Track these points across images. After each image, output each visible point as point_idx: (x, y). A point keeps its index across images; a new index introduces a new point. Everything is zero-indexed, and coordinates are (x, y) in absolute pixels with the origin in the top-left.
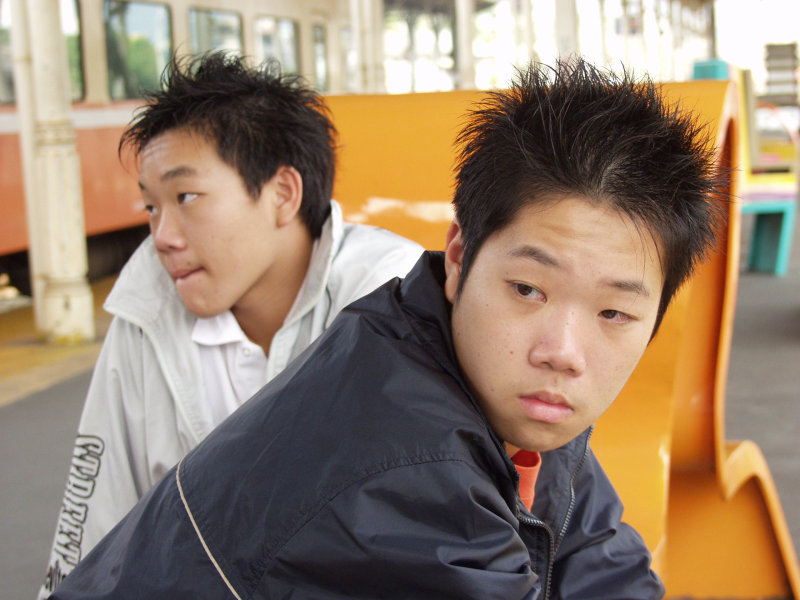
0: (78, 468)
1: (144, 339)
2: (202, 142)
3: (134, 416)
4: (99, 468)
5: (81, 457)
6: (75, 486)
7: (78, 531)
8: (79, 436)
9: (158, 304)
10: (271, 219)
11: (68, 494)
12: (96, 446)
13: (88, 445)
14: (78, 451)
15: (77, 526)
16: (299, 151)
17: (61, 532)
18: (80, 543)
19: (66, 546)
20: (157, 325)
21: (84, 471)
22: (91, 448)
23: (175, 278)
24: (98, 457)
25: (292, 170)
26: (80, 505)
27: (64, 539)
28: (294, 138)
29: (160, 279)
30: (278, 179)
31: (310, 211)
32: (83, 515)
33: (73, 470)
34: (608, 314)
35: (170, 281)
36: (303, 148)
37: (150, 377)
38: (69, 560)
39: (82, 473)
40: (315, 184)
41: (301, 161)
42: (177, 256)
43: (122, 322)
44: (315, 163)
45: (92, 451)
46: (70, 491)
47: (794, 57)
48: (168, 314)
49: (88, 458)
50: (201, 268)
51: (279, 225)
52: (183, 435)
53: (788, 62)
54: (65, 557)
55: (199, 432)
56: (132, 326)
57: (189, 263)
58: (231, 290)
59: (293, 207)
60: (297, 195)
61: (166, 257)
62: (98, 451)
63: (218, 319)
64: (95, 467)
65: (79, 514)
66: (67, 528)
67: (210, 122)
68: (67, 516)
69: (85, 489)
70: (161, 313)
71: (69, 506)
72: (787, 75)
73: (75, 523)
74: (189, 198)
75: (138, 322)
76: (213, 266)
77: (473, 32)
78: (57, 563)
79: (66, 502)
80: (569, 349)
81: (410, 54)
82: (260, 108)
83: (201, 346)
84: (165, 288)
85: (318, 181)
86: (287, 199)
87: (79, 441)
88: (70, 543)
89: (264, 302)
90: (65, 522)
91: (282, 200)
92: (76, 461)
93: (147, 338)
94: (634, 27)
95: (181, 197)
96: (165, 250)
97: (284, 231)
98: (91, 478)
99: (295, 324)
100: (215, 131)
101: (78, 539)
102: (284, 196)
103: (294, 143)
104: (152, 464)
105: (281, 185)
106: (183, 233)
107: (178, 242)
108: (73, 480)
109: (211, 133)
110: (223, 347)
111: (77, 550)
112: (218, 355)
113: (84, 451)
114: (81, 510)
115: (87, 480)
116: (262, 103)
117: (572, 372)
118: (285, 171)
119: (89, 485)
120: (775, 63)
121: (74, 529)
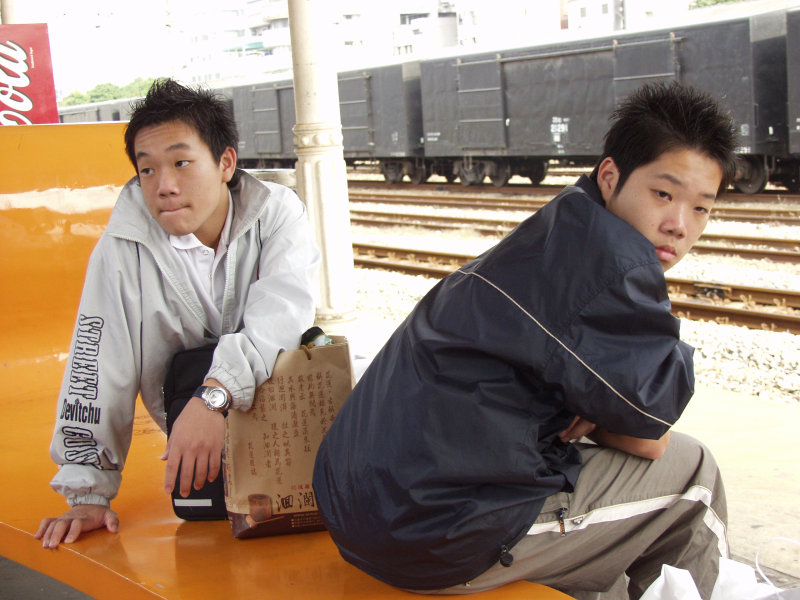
0: (88, 338)
4: (101, 336)
5: (89, 331)
6: (88, 349)
7: (94, 377)
8: (86, 318)
11: (82, 356)
12: (98, 323)
13: (93, 323)
14: (85, 328)
15: (92, 374)
18: (96, 384)
19: (84, 389)
20: (149, 241)
21: (91, 339)
22: (94, 325)
24: (99, 329)
26: (92, 361)
27: (82, 385)
29: (142, 212)
30: (224, 155)
32: (97, 367)
34: (699, 209)
38: (88, 396)
39: (90, 341)
42: (172, 199)
45: (96, 326)
46: (83, 353)
49: (93, 331)
50: (188, 206)
51: (223, 181)
54: (84, 395)
57: (181, 203)
60: (234, 164)
62: (100, 326)
64: (98, 336)
65: (93, 366)
66: (83, 377)
68: (83, 370)
69: (94, 350)
71: (83, 363)
73: (91, 372)
74: (184, 164)
75: (136, 240)
76: (196, 204)
78: (77, 401)
80: (681, 225)
86: (227, 167)
88: (88, 386)
92: (87, 334)
95: (179, 164)
96: (165, 195)
97: (224, 185)
98: (96, 344)
101: (94, 382)
105: (224, 158)
106: (179, 184)
107: (176, 190)
108: (85, 346)
110: (190, 250)
111: (94, 389)
113: (91, 327)
114: (94, 364)
115: (94, 345)
117: (681, 236)
118: (229, 150)
119: (95, 347)
121: (89, 377)
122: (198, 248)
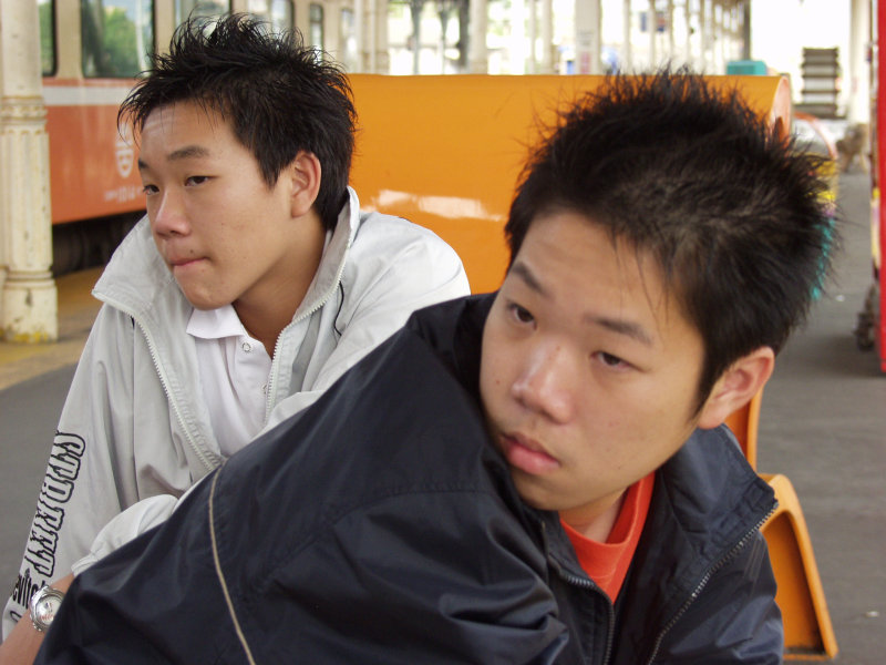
0: (55, 468)
1: (135, 331)
2: (219, 119)
3: (121, 412)
4: (78, 469)
5: (59, 457)
6: (50, 488)
7: (52, 538)
8: (59, 434)
9: (152, 292)
10: (286, 208)
11: (43, 498)
12: (78, 447)
13: (68, 444)
14: (56, 451)
15: (51, 533)
16: (321, 136)
17: (34, 539)
18: (54, 552)
19: (38, 554)
20: (151, 316)
21: (61, 472)
22: (70, 448)
23: (172, 265)
24: (78, 457)
25: (313, 156)
26: (55, 509)
27: (36, 546)
28: (317, 121)
29: (155, 264)
30: (296, 165)
31: (325, 201)
32: (59, 521)
33: (50, 470)
35: (166, 269)
36: (326, 133)
37: (141, 373)
38: (41, 569)
39: (60, 475)
40: (334, 173)
41: (322, 147)
42: (178, 242)
43: (111, 310)
44: (335, 150)
45: (72, 451)
46: (45, 493)
47: (835, 65)
48: (163, 302)
49: (66, 458)
50: (207, 257)
51: (294, 215)
52: (177, 436)
53: (829, 70)
54: (36, 565)
55: (196, 434)
56: (123, 314)
57: (192, 251)
58: (235, 283)
59: (311, 196)
60: (315, 184)
61: (164, 242)
62: (79, 451)
63: (218, 312)
64: (74, 469)
65: (55, 520)
66: (39, 533)
67: (228, 96)
68: (40, 521)
69: (63, 493)
70: (156, 301)
71: (44, 510)
72: (827, 84)
73: (50, 529)
75: (129, 311)
76: (220, 256)
77: (485, 22)
78: (28, 571)
79: (40, 505)
81: (413, 42)
82: (282, 86)
83: (197, 339)
84: (160, 274)
85: (337, 169)
86: (304, 188)
87: (58, 440)
88: (43, 551)
89: (271, 297)
90: (39, 528)
91: (298, 188)
92: (53, 461)
93: (139, 328)
94: (662, 25)
96: (164, 234)
97: (298, 221)
98: (68, 481)
99: (302, 321)
100: (233, 108)
101: (52, 547)
102: (300, 183)
103: (317, 127)
104: (140, 465)
105: (298, 171)
106: (188, 217)
107: (182, 227)
108: (49, 481)
109: (227, 109)
110: (222, 341)
111: (51, 559)
112: (216, 350)
113: (64, 451)
114: (57, 515)
115: (64, 482)
116: (284, 79)
117: (549, 416)
118: (305, 156)
119: (67, 488)
120: (812, 70)
121: (47, 536)
122: (234, 338)
